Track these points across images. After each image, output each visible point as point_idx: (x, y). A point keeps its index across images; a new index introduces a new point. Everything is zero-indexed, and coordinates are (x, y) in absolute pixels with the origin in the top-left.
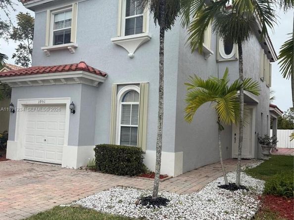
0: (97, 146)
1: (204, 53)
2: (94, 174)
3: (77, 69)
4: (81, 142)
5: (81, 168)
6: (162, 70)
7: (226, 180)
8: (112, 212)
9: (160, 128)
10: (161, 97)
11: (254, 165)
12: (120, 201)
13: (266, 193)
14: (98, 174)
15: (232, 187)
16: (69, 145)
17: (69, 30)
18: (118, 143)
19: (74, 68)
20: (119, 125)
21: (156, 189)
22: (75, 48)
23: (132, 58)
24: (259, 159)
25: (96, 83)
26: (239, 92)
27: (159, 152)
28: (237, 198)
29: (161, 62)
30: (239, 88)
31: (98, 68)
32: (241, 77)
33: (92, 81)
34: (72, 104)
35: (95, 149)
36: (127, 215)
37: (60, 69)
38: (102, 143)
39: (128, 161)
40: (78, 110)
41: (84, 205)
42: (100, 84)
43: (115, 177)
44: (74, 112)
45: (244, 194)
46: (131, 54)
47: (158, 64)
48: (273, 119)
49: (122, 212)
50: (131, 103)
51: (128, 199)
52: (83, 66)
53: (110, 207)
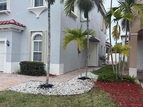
0: (21, 62)
1: (74, 17)
2: (19, 76)
3: (9, 23)
4: (13, 60)
5: (13, 73)
6: (49, 25)
7: (81, 76)
8: (25, 92)
9: (49, 52)
10: (49, 37)
11: (97, 69)
12: (30, 87)
13: (98, 80)
14: (21, 76)
15: (84, 78)
16: (7, 61)
17: (6, 3)
18: (32, 60)
19: (8, 22)
20: (33, 52)
21: (47, 80)
22: (9, 12)
23: (38, 18)
24: (100, 67)
25: (20, 31)
26: (86, 36)
27: (49, 64)
28: (85, 83)
29: (49, 21)
30: (87, 34)
31: (21, 23)
32: (88, 29)
33: (18, 30)
34: (8, 41)
35: (20, 64)
36: (32, 93)
37: (4, 23)
38: (24, 61)
39: (37, 69)
40: (11, 44)
41: (12, 90)
42: (22, 31)
43: (30, 77)
44: (9, 45)
45: (88, 81)
46: (37, 16)
47: (48, 22)
48: (108, 49)
49: (30, 92)
50: (39, 41)
51: (34, 86)
52: (12, 22)
53: (24, 90)
